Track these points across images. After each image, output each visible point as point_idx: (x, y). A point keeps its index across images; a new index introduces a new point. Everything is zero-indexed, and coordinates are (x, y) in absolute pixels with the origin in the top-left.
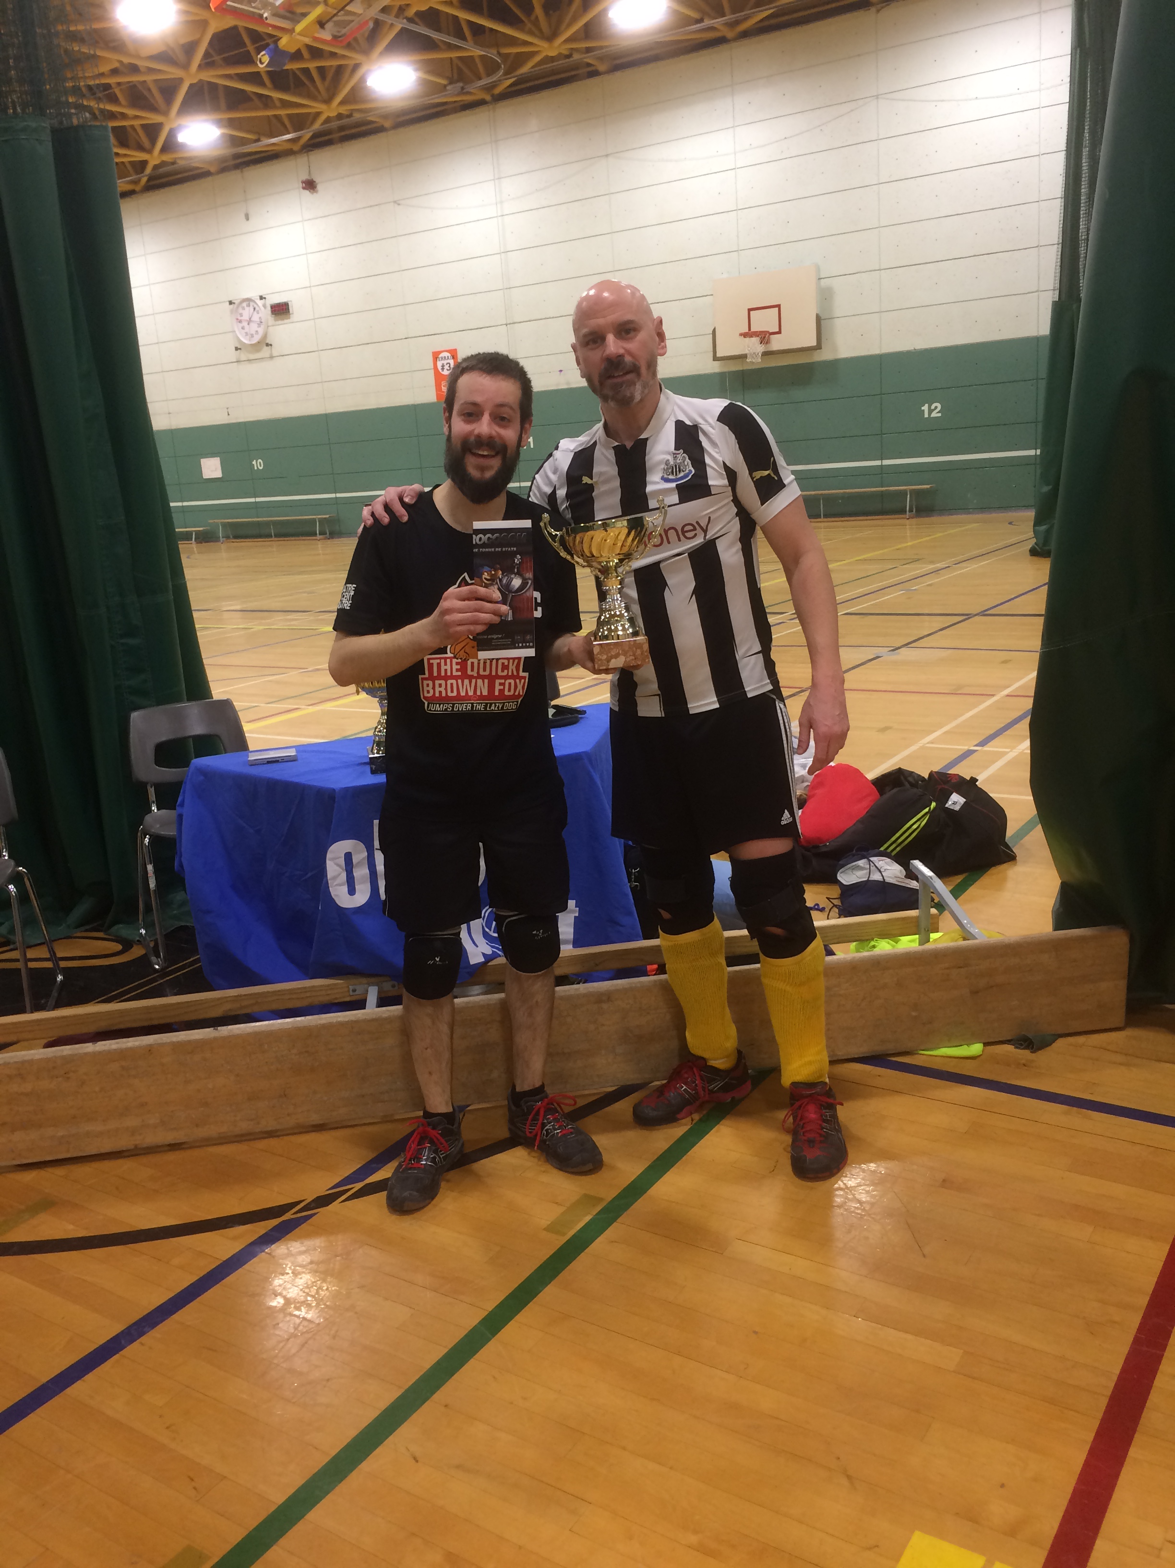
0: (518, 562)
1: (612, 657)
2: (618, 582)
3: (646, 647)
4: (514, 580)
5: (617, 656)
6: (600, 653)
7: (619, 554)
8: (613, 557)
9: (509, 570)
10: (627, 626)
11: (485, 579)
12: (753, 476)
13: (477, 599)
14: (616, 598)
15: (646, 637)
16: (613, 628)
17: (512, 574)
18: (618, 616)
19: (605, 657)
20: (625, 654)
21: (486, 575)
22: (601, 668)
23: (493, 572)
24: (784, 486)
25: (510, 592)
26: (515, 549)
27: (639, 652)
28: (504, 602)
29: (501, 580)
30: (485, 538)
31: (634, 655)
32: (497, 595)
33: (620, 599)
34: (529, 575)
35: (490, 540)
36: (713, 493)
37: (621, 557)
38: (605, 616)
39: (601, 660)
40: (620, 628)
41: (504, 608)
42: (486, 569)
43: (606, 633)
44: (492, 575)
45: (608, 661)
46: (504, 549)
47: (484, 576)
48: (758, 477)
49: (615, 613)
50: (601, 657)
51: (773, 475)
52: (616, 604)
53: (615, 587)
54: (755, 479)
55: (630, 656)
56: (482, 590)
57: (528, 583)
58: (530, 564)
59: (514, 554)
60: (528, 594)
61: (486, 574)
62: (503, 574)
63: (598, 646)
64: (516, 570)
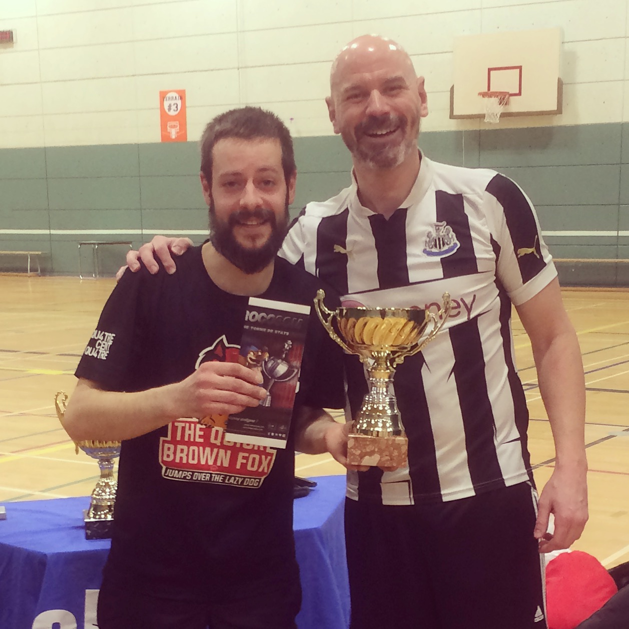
0: (288, 348)
1: (366, 454)
2: (387, 376)
3: (405, 449)
4: (280, 365)
5: (371, 453)
6: (354, 447)
7: (392, 346)
8: (387, 348)
9: (276, 354)
10: (388, 425)
11: (250, 358)
12: (518, 253)
13: (237, 377)
14: (381, 392)
15: (407, 439)
16: (373, 422)
17: (279, 359)
18: (380, 411)
19: (358, 452)
20: (381, 452)
21: (251, 355)
22: (353, 463)
23: (260, 354)
24: (545, 264)
25: (273, 377)
26: (288, 334)
27: (396, 453)
28: (265, 386)
29: (266, 363)
30: (258, 316)
31: (390, 456)
32: (259, 378)
33: (385, 394)
34: (297, 363)
35: (264, 320)
36: (479, 271)
37: (395, 349)
38: (367, 408)
39: (354, 454)
40: (380, 425)
41: (263, 392)
42: (254, 348)
43: (365, 425)
44: (258, 356)
45: (362, 456)
46: (276, 332)
47: (249, 356)
48: (522, 254)
49: (378, 407)
50: (354, 452)
51: (535, 253)
52: (381, 398)
53: (382, 380)
54: (519, 256)
55: (386, 456)
56: (244, 370)
57: (294, 371)
58: (300, 351)
59: (285, 339)
60: (291, 383)
61: (252, 353)
62: (269, 357)
63: (353, 440)
64: (284, 356)
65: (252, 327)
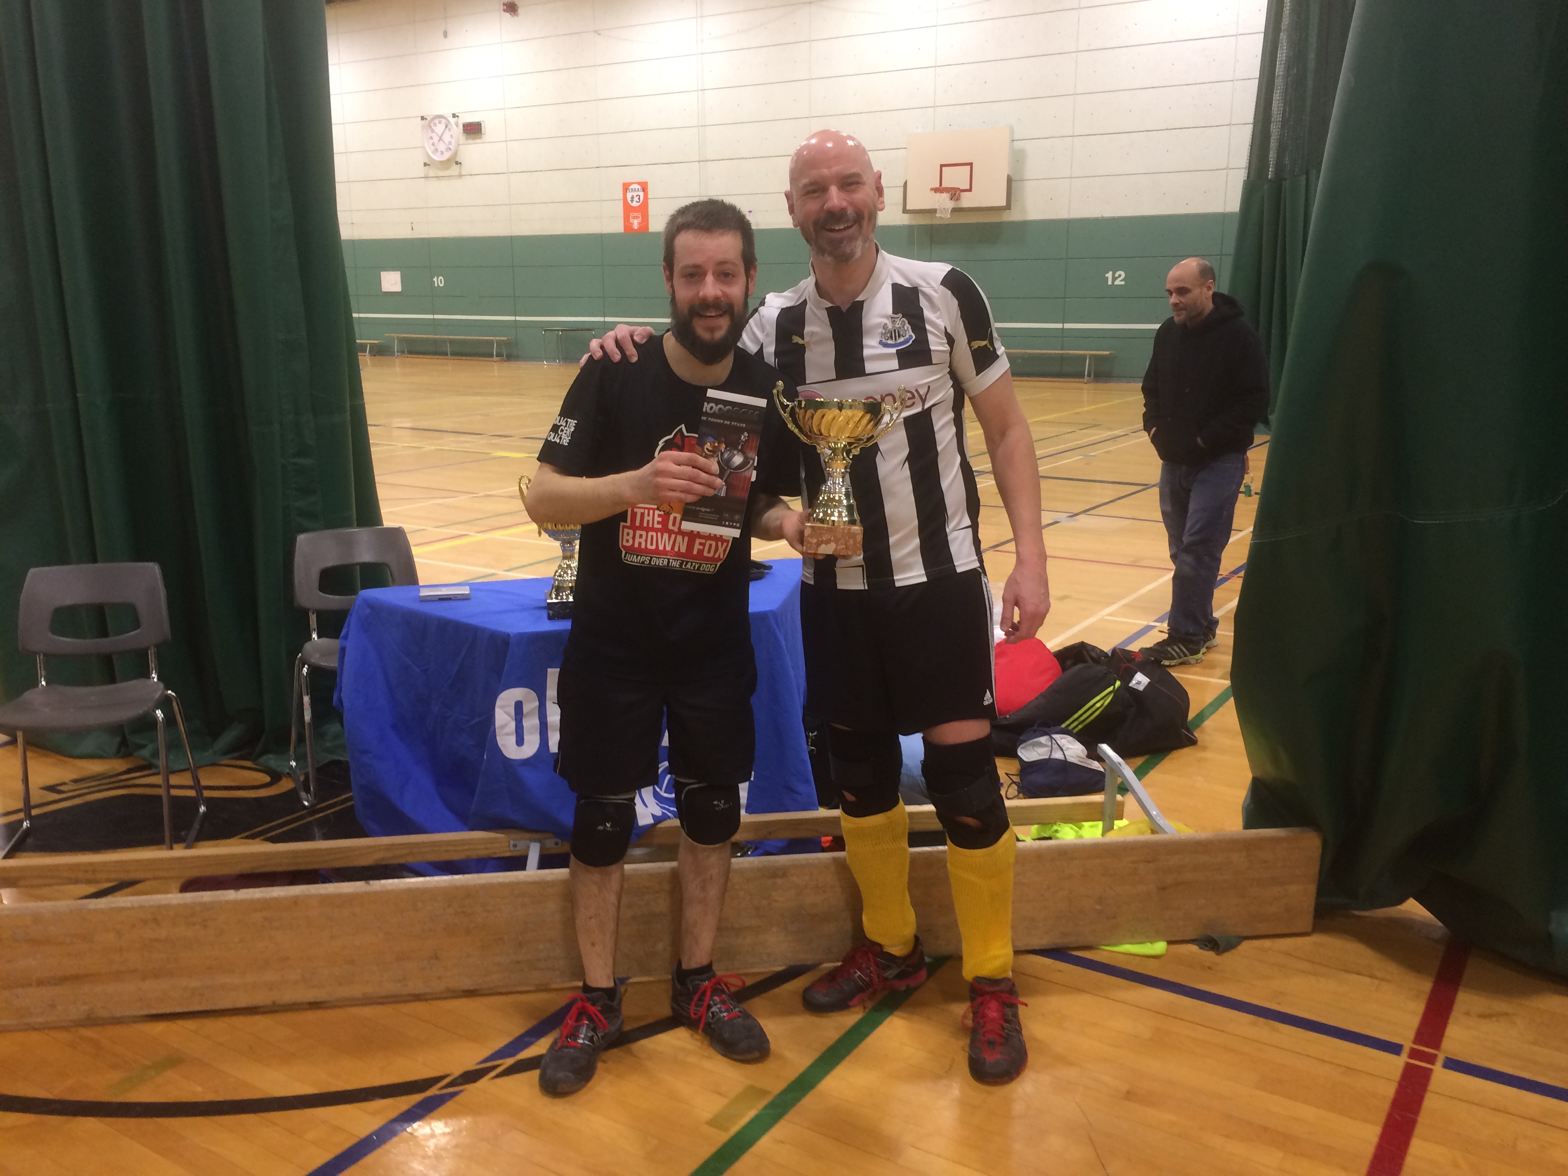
0: (744, 440)
1: (823, 542)
3: (860, 537)
4: (736, 456)
5: (827, 542)
7: (849, 437)
8: (844, 439)
9: (732, 445)
10: (844, 515)
11: (707, 449)
12: (972, 345)
13: (694, 467)
14: (837, 482)
15: (862, 528)
16: (829, 511)
17: (735, 450)
18: (836, 501)
19: (815, 541)
20: (837, 541)
21: (708, 446)
23: (716, 445)
24: (997, 357)
25: (729, 467)
26: (744, 426)
27: (851, 542)
28: (721, 476)
29: (722, 454)
30: (716, 408)
31: (845, 544)
32: (715, 468)
33: (842, 484)
34: (753, 454)
35: (721, 412)
36: (933, 362)
37: (852, 440)
38: (823, 498)
40: (836, 514)
41: (719, 482)
42: (710, 439)
43: (821, 515)
44: (714, 447)
45: (818, 545)
46: (733, 423)
47: (706, 446)
48: (976, 347)
49: (834, 497)
51: (989, 346)
52: (837, 488)
53: (838, 470)
54: (973, 349)
55: (842, 544)
56: (701, 460)
58: (756, 443)
59: (741, 431)
60: (748, 472)
61: (709, 444)
62: (725, 448)
64: (740, 447)
65: (709, 419)
